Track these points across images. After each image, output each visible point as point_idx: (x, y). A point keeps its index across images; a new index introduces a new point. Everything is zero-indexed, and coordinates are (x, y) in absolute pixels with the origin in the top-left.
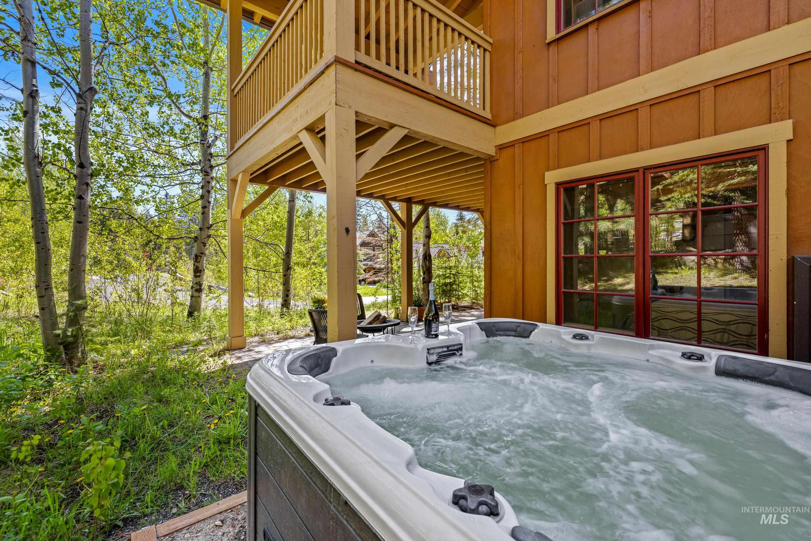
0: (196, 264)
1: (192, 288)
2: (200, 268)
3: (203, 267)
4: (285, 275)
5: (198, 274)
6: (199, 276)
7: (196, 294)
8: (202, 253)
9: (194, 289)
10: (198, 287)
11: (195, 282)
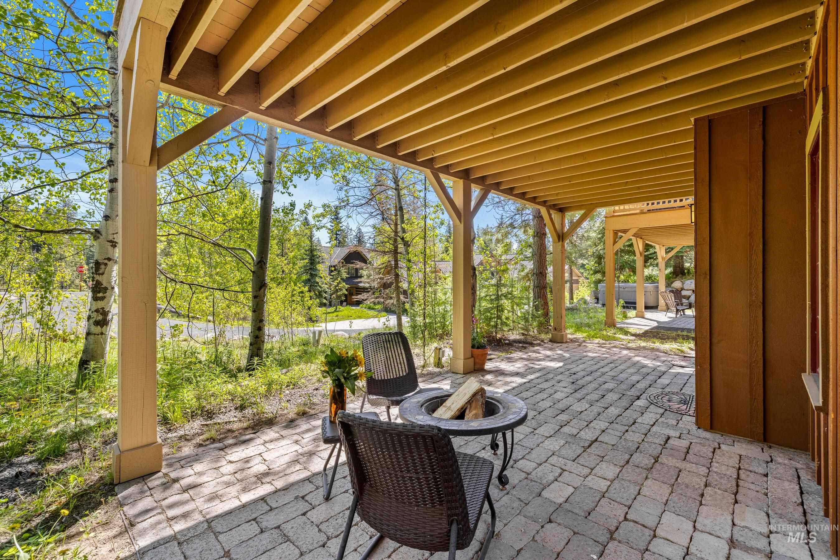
0: (97, 277)
1: (89, 318)
2: (105, 284)
3: (110, 283)
4: (255, 297)
5: (100, 295)
6: (102, 299)
7: (96, 329)
8: (109, 259)
9: (92, 321)
10: (100, 317)
11: (94, 309)
